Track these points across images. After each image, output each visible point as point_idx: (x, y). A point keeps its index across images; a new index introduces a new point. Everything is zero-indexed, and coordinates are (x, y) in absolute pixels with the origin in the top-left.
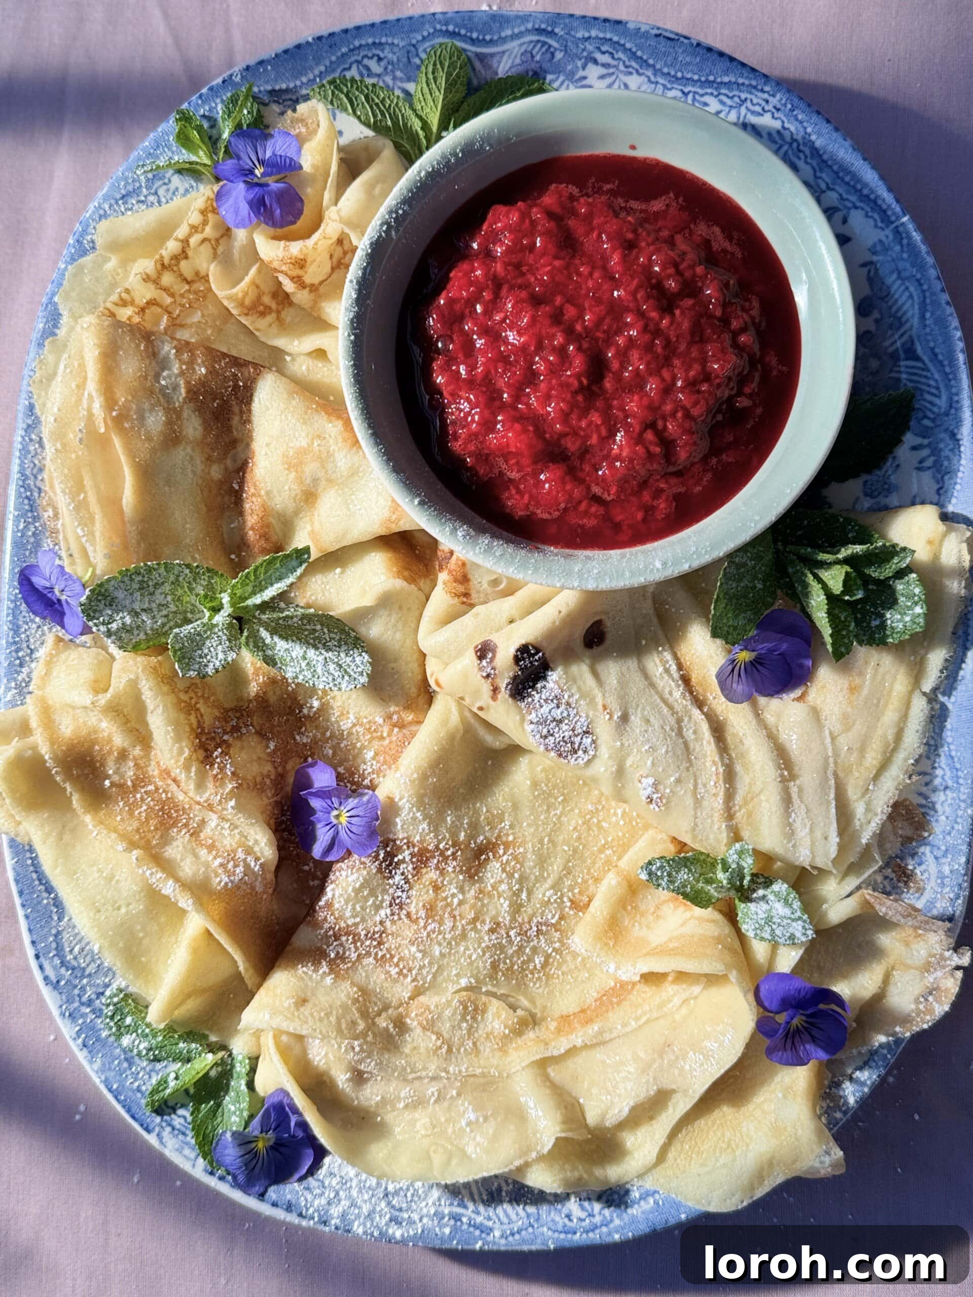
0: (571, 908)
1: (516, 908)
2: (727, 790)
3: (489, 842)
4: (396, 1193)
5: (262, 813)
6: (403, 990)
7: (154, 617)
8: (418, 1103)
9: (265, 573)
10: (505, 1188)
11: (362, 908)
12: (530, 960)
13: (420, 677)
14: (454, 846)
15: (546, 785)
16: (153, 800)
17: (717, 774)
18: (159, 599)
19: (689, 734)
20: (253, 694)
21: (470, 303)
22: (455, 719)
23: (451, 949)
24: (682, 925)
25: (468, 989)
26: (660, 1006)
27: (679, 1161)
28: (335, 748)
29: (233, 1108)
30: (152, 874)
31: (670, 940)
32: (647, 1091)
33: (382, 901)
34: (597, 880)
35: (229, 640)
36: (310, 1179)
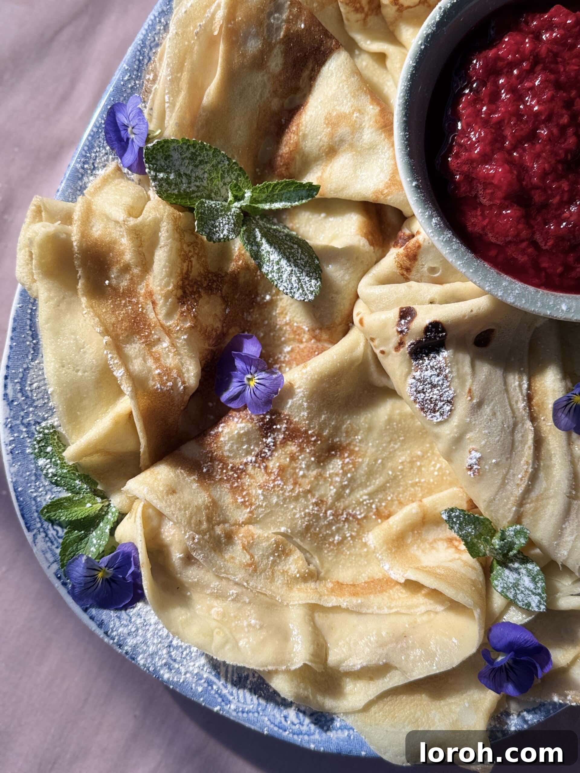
0: (375, 514)
1: (339, 496)
2: (528, 485)
3: (341, 445)
4: (177, 648)
5: (200, 353)
6: (242, 515)
7: (189, 183)
8: (220, 596)
9: (280, 191)
10: (251, 678)
11: (237, 448)
12: (333, 535)
13: (347, 312)
14: (318, 436)
15: (397, 425)
16: (132, 309)
17: (526, 472)
18: (199, 172)
19: (518, 436)
20: (230, 270)
21: (512, 65)
22: (360, 350)
23: (284, 503)
24: (451, 561)
25: (283, 534)
26: (409, 607)
27: (377, 715)
28: (266, 334)
29: (95, 542)
30: (112, 358)
31: (438, 567)
32: (378, 660)
33: (253, 450)
34: (401, 504)
35: (234, 224)
36: (123, 612)
